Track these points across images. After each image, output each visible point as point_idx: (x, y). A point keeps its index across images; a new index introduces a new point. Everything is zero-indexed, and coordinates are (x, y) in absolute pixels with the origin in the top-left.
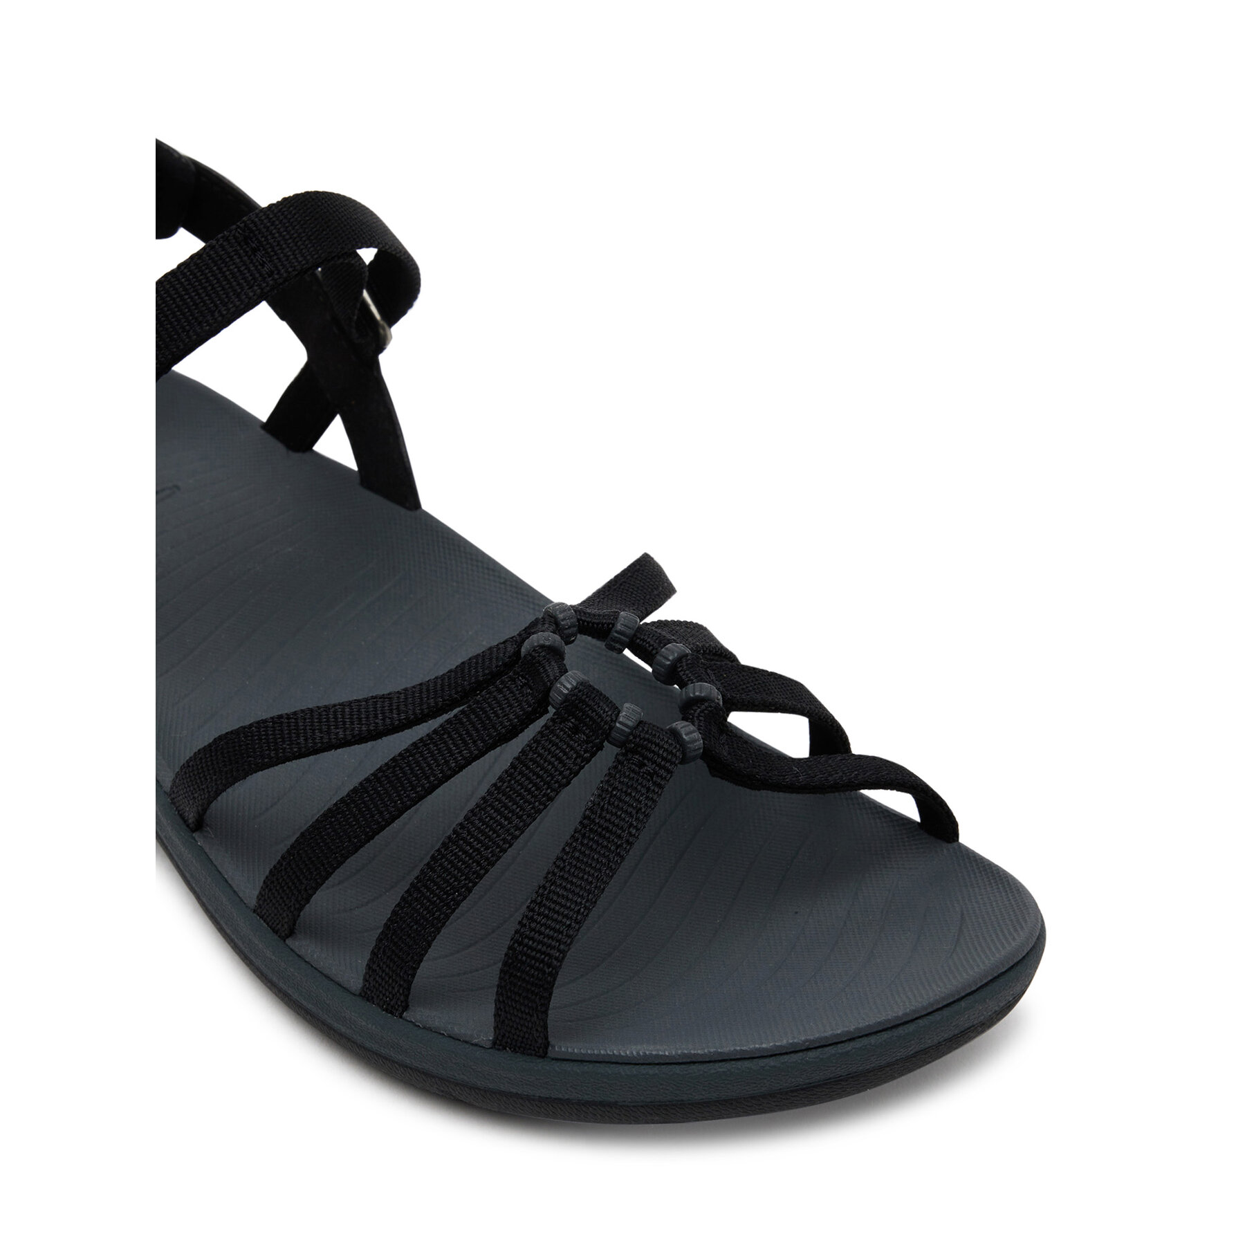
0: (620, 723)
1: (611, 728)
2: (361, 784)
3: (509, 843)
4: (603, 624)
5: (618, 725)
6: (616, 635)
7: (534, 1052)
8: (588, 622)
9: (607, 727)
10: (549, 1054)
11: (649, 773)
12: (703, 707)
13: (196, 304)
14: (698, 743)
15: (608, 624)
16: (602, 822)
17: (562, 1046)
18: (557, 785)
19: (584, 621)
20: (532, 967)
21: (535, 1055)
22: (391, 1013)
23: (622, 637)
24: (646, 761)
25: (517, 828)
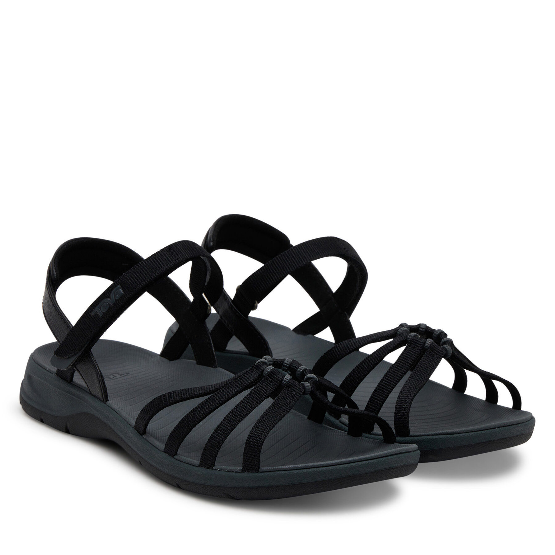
0: (285, 378)
1: (282, 380)
2: (202, 402)
3: (249, 412)
4: (281, 362)
5: (284, 379)
6: (285, 364)
7: (255, 471)
8: (276, 362)
9: (281, 380)
10: (260, 471)
11: (294, 394)
12: (312, 380)
13: (154, 268)
14: (309, 387)
15: (282, 362)
16: (278, 405)
17: (263, 468)
18: (265, 396)
19: (275, 362)
20: (255, 440)
21: (255, 472)
22: (209, 468)
23: (287, 365)
24: (293, 391)
25: (252, 408)
